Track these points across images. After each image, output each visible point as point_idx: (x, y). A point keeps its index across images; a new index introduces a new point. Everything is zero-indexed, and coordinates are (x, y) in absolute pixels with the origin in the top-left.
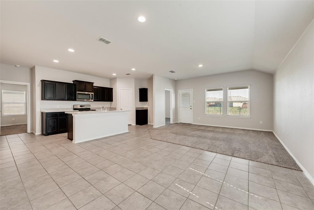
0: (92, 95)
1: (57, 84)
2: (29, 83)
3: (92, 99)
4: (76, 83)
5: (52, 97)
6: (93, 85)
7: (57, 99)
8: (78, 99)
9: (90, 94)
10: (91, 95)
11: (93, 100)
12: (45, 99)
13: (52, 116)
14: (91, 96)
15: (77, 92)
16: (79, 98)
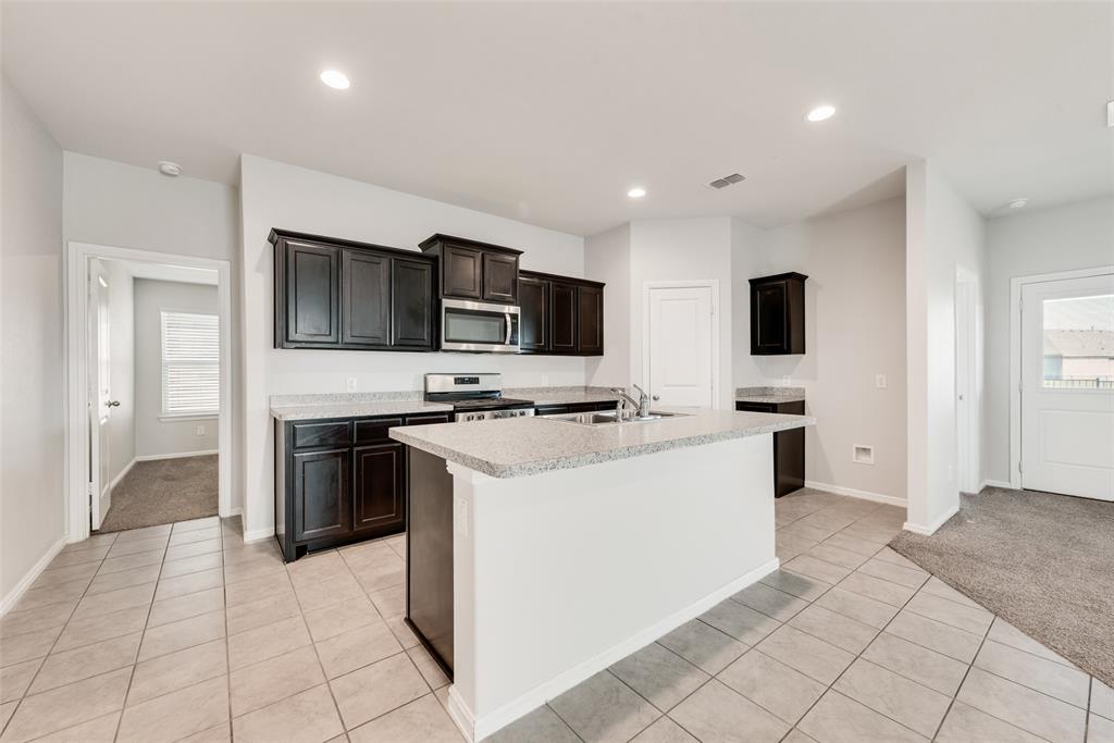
0: (514, 316)
1: (346, 254)
2: (227, 263)
3: (513, 343)
4: (436, 250)
5: (325, 330)
6: (517, 262)
7: (348, 339)
8: (446, 341)
9: (502, 315)
10: (508, 318)
11: (517, 348)
12: (287, 340)
13: (322, 444)
14: (509, 324)
15: (447, 303)
16: (451, 337)
